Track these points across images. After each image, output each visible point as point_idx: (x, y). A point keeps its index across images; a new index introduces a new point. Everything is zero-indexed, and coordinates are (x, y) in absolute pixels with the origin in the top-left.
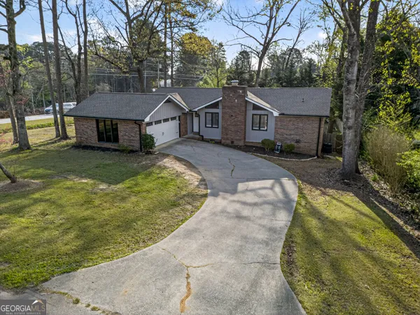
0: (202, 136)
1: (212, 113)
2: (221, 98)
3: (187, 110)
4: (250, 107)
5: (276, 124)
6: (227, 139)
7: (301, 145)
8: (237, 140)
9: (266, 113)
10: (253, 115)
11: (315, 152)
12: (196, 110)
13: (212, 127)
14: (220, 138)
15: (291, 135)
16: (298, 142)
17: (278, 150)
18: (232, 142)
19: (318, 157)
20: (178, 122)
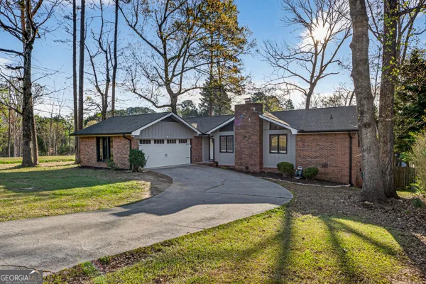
0: (217, 163)
1: (227, 136)
2: (234, 118)
3: (199, 133)
4: (266, 127)
5: (297, 145)
6: (241, 164)
7: (329, 170)
8: (252, 165)
9: (285, 132)
10: (270, 135)
11: (348, 179)
12: (209, 133)
13: (227, 152)
14: (234, 165)
15: (315, 157)
16: (325, 166)
17: (298, 176)
18: (247, 168)
19: (352, 185)
20: (190, 146)
